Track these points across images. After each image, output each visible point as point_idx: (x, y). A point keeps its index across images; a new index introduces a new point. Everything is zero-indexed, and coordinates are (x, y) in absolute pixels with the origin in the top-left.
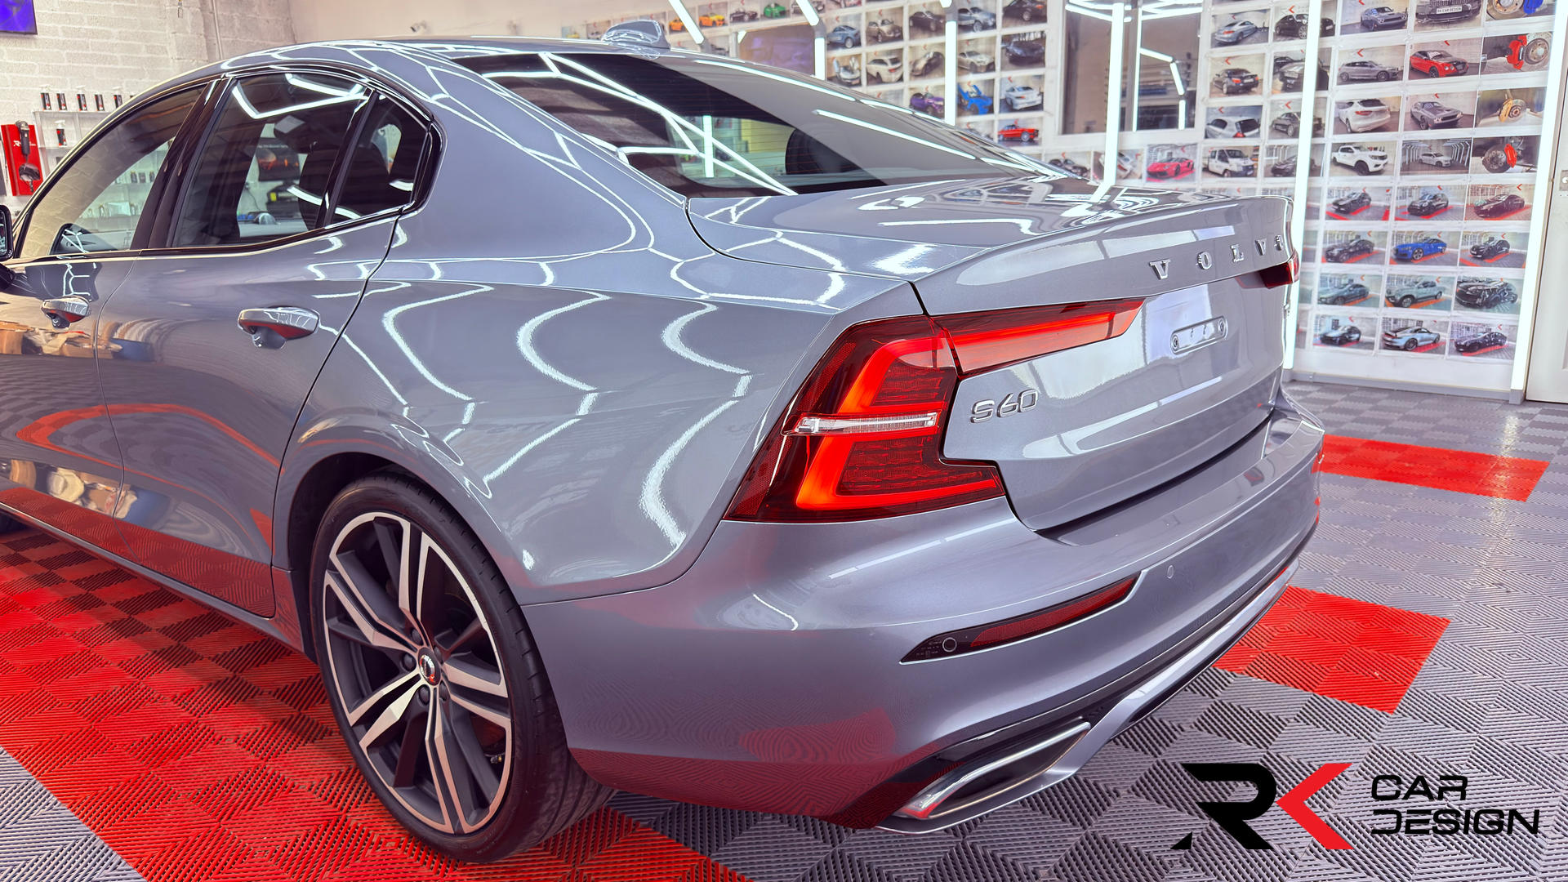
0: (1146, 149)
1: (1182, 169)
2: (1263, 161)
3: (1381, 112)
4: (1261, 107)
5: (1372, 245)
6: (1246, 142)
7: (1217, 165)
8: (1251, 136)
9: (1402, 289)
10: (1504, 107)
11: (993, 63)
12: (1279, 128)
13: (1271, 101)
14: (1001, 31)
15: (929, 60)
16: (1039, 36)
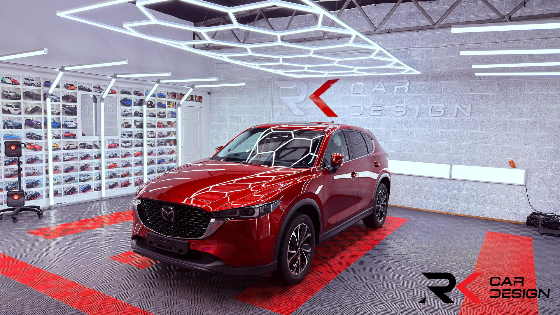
0: (107, 140)
1: (116, 146)
2: (134, 144)
3: (153, 134)
4: (132, 131)
5: (154, 161)
6: (130, 139)
7: (124, 145)
9: (159, 169)
10: (171, 134)
11: (60, 113)
12: (136, 136)
13: (135, 130)
14: (62, 103)
15: (33, 108)
16: (75, 107)
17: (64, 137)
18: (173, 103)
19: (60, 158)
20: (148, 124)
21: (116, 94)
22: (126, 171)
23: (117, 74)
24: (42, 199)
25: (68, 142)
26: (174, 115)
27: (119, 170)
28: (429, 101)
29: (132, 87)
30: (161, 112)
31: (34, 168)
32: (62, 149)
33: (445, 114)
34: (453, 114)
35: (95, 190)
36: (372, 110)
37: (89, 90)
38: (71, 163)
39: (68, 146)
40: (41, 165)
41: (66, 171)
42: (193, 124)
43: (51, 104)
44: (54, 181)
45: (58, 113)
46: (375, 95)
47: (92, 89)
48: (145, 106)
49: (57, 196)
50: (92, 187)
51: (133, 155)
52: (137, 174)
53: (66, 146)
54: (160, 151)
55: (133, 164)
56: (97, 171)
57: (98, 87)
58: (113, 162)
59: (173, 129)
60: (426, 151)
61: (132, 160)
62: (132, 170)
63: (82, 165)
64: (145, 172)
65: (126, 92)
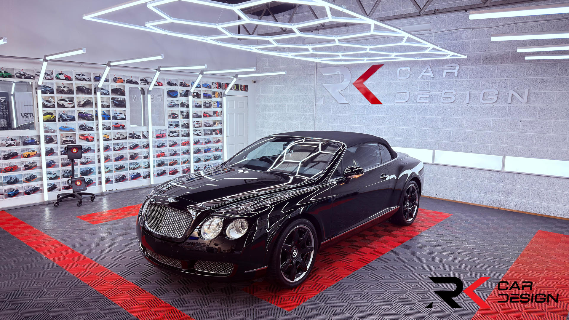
0: (155, 130)
1: (164, 136)
2: (180, 134)
3: (200, 123)
4: (179, 122)
5: (200, 150)
6: (177, 129)
7: (171, 135)
8: (178, 128)
9: (206, 158)
10: (217, 123)
11: (110, 105)
12: (183, 126)
13: (181, 120)
14: (111, 96)
15: (85, 102)
16: (123, 99)
17: (114, 128)
18: (219, 93)
19: (110, 148)
20: (194, 114)
21: (162, 86)
22: (174, 160)
23: (160, 67)
24: (96, 186)
25: (118, 132)
26: (220, 105)
27: (168, 159)
28: (480, 86)
29: (178, 78)
30: (207, 102)
31: (87, 158)
32: (112, 139)
33: (498, 100)
34: (507, 100)
35: (144, 178)
36: (419, 96)
37: (136, 83)
38: (121, 153)
39: (118, 137)
40: (92, 154)
41: (117, 160)
42: (238, 113)
43: (101, 97)
44: (106, 169)
45: (108, 105)
46: (422, 80)
47: (139, 82)
48: (190, 97)
49: (109, 183)
50: (141, 175)
51: (180, 145)
52: (184, 163)
53: (116, 136)
54: (206, 140)
55: (180, 152)
56: (146, 160)
57: (145, 79)
58: (161, 152)
59: (219, 119)
60: (477, 141)
61: (180, 149)
62: (179, 158)
63: (132, 155)
64: (192, 161)
65: (173, 83)
